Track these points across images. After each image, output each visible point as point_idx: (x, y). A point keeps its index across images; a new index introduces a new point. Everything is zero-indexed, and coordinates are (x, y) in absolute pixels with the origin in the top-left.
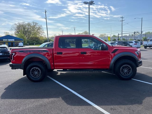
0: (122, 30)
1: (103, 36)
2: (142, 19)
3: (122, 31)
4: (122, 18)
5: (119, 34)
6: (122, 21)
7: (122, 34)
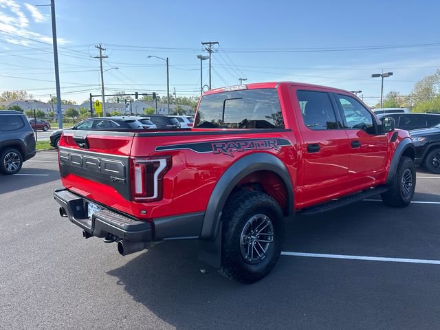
0: (103, 86)
1: (14, 98)
2: (167, 61)
3: (103, 88)
4: (100, 48)
5: (91, 96)
6: (101, 57)
7: (103, 96)
